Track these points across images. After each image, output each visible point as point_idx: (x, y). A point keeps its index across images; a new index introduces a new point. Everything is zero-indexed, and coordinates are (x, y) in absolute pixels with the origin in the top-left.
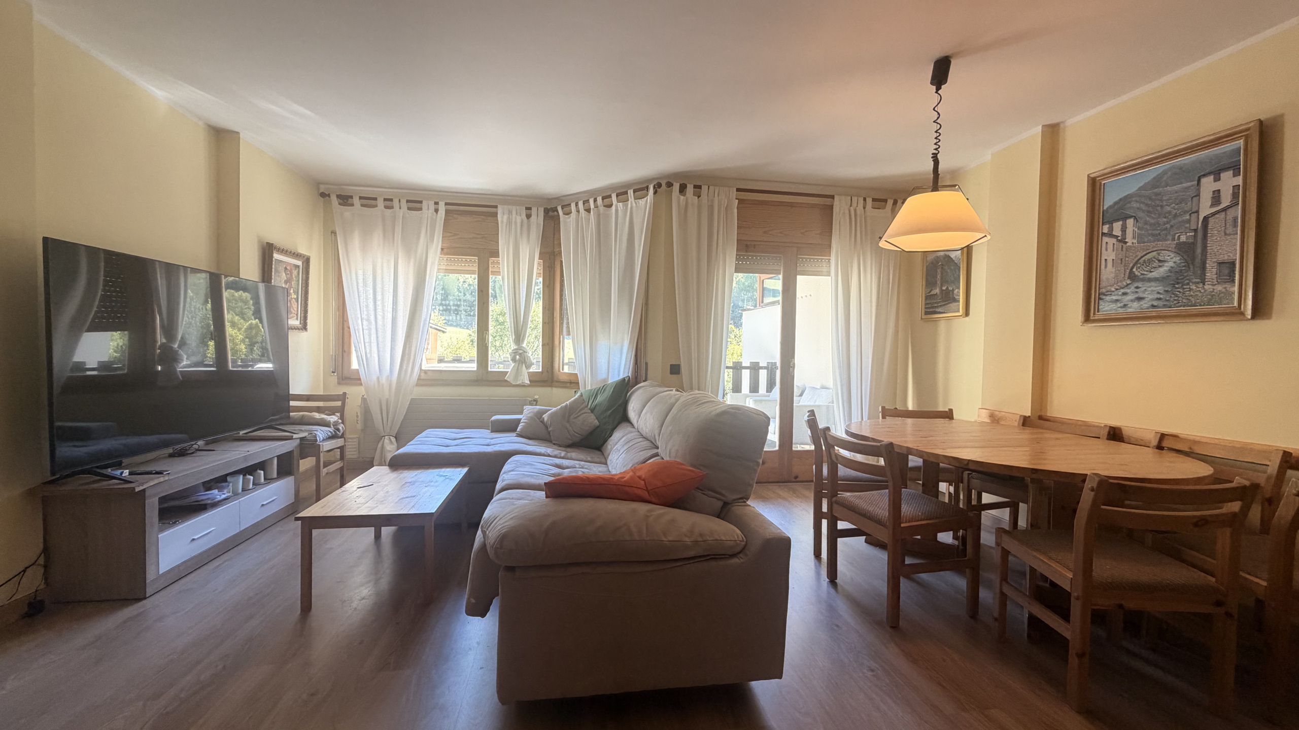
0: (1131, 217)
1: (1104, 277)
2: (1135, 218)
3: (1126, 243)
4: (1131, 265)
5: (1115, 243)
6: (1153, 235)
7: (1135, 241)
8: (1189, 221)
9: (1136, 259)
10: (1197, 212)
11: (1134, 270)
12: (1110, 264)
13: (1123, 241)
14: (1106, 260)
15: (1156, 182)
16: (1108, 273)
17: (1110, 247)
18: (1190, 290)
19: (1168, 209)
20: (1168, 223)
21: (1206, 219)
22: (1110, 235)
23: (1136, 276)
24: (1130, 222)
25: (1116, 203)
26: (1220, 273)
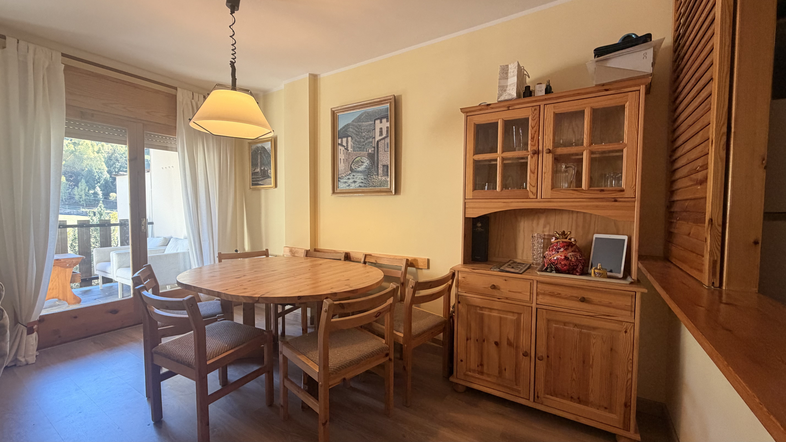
0: (350, 136)
1: (340, 169)
4: (351, 163)
6: (359, 148)
7: (352, 150)
8: (372, 142)
9: (352, 160)
10: (374, 138)
11: (352, 166)
12: (342, 161)
13: (347, 149)
14: (340, 159)
15: (359, 119)
16: (342, 166)
17: (342, 151)
18: (374, 178)
19: (364, 134)
20: (364, 142)
21: (378, 142)
22: (341, 145)
23: (353, 169)
24: (350, 139)
25: (344, 128)
26: (383, 170)
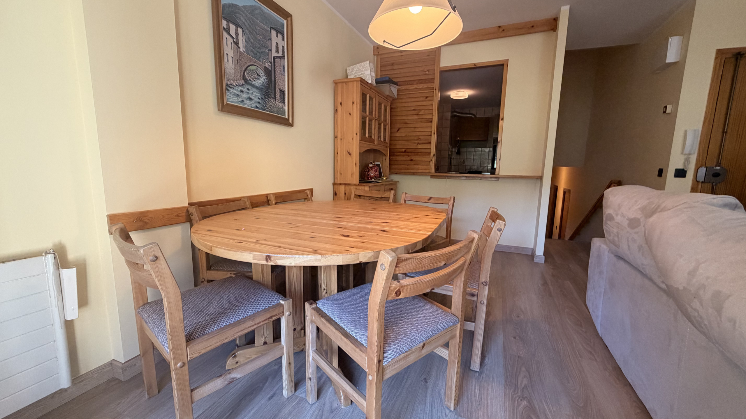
1: (228, 71)
2: (243, 30)
3: (239, 47)
4: (244, 69)
5: (232, 42)
6: (254, 53)
8: (268, 54)
9: (246, 66)
10: (271, 50)
12: (230, 60)
13: (236, 43)
14: (227, 54)
15: (251, 10)
16: (230, 67)
17: (229, 43)
19: (259, 37)
20: (259, 48)
21: (274, 58)
23: (246, 79)
24: (240, 30)
26: (280, 96)
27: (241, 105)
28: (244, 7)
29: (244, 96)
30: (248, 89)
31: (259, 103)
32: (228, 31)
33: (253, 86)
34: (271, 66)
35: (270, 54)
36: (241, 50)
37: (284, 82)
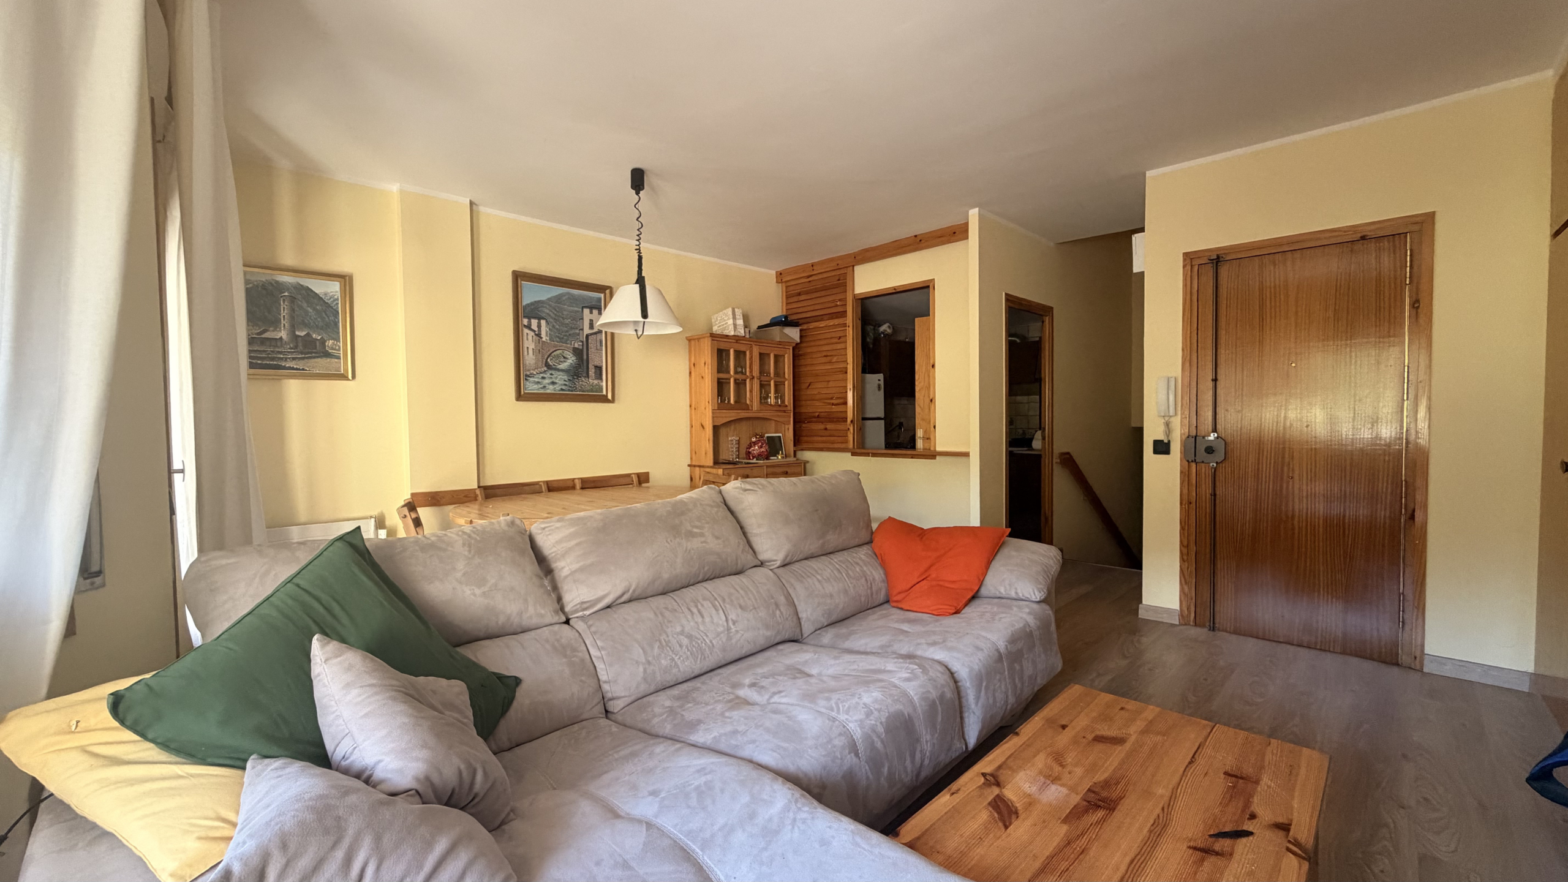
0: (544, 319)
1: (528, 362)
2: (547, 321)
3: (541, 338)
4: (546, 357)
5: (534, 335)
6: (559, 338)
7: (548, 338)
8: (579, 334)
9: (549, 353)
10: (582, 330)
11: (549, 360)
12: (531, 352)
13: (539, 335)
14: (528, 348)
15: (558, 299)
16: (530, 358)
17: (530, 338)
18: (582, 381)
19: (567, 321)
20: (567, 331)
21: (587, 336)
23: (549, 365)
24: (543, 322)
25: (532, 304)
26: (595, 373)
27: (542, 391)
28: (549, 299)
29: (547, 381)
30: (551, 374)
31: (565, 385)
32: (529, 327)
33: (558, 370)
34: (583, 345)
35: (581, 335)
36: (544, 339)
37: (602, 357)
